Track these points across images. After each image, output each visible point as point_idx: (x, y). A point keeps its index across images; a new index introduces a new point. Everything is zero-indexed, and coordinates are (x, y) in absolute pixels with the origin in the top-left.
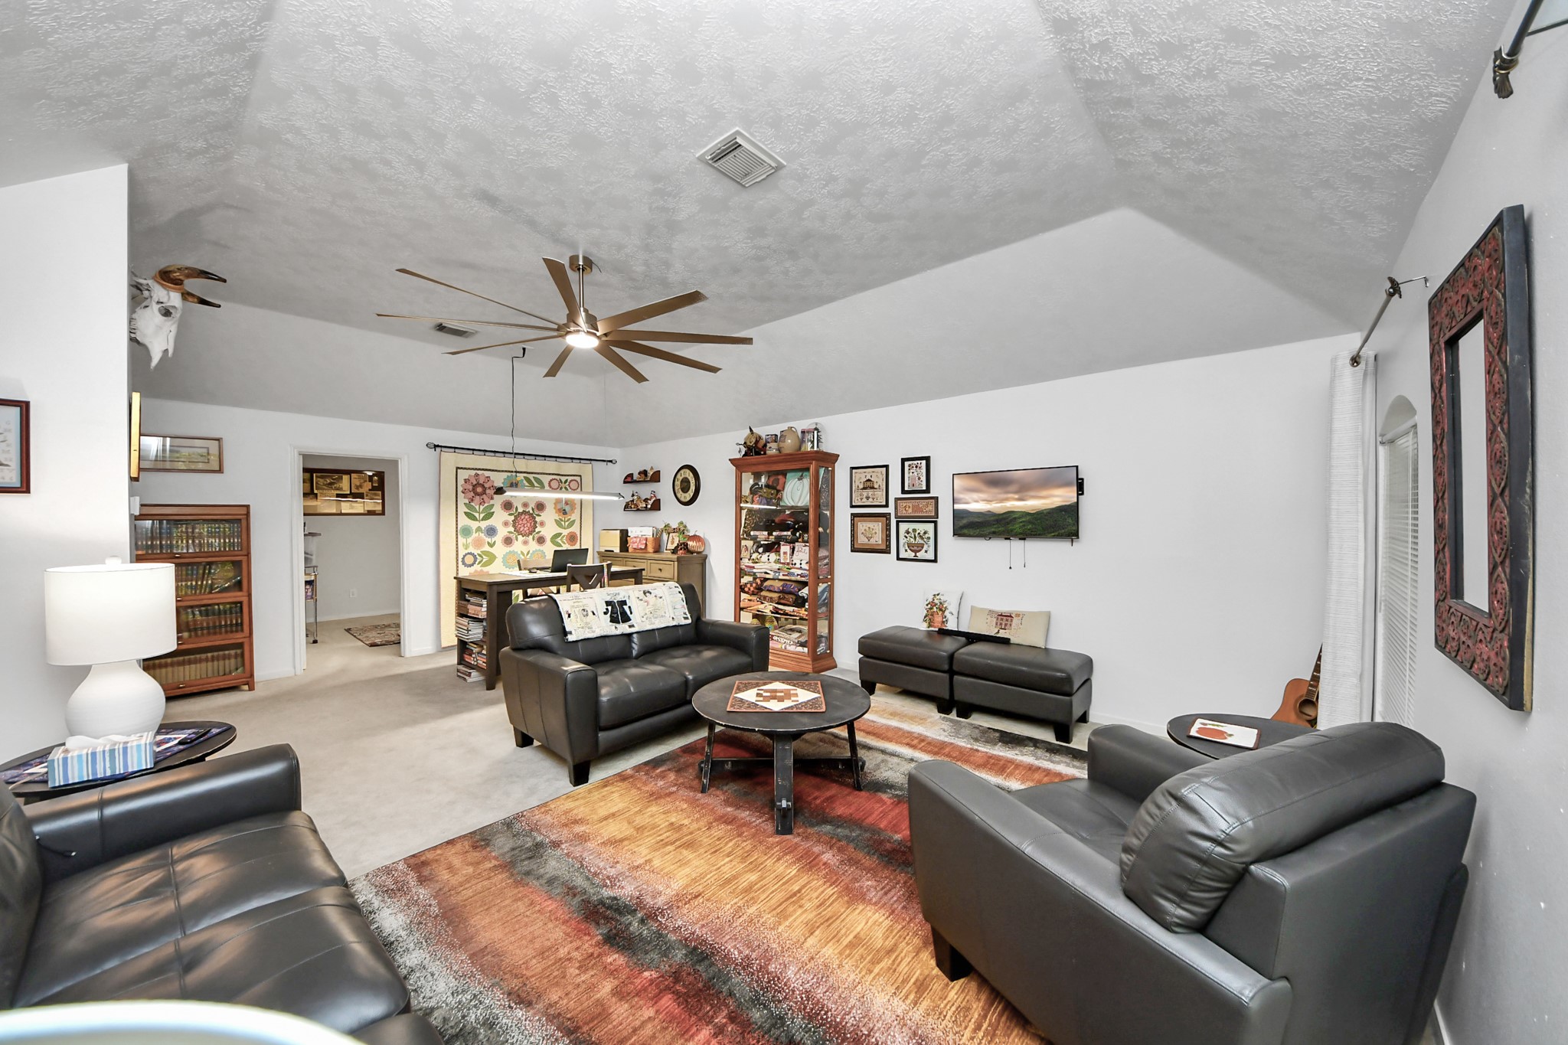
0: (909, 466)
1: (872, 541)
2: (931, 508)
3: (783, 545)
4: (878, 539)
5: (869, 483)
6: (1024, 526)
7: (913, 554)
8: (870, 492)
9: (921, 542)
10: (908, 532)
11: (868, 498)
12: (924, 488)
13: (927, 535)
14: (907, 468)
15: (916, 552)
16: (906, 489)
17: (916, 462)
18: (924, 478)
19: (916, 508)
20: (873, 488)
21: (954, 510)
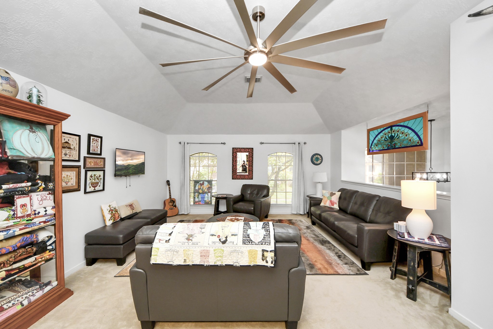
0: (93, 139)
1: (69, 184)
2: (102, 163)
3: (17, 198)
4: (73, 183)
5: (66, 145)
6: (132, 170)
7: (93, 188)
8: (68, 151)
9: (98, 181)
10: (91, 176)
11: (66, 154)
12: (99, 153)
13: (100, 177)
14: (91, 140)
15: (95, 187)
16: (91, 152)
17: (96, 138)
18: (99, 147)
19: (96, 163)
20: (70, 148)
21: (116, 165)
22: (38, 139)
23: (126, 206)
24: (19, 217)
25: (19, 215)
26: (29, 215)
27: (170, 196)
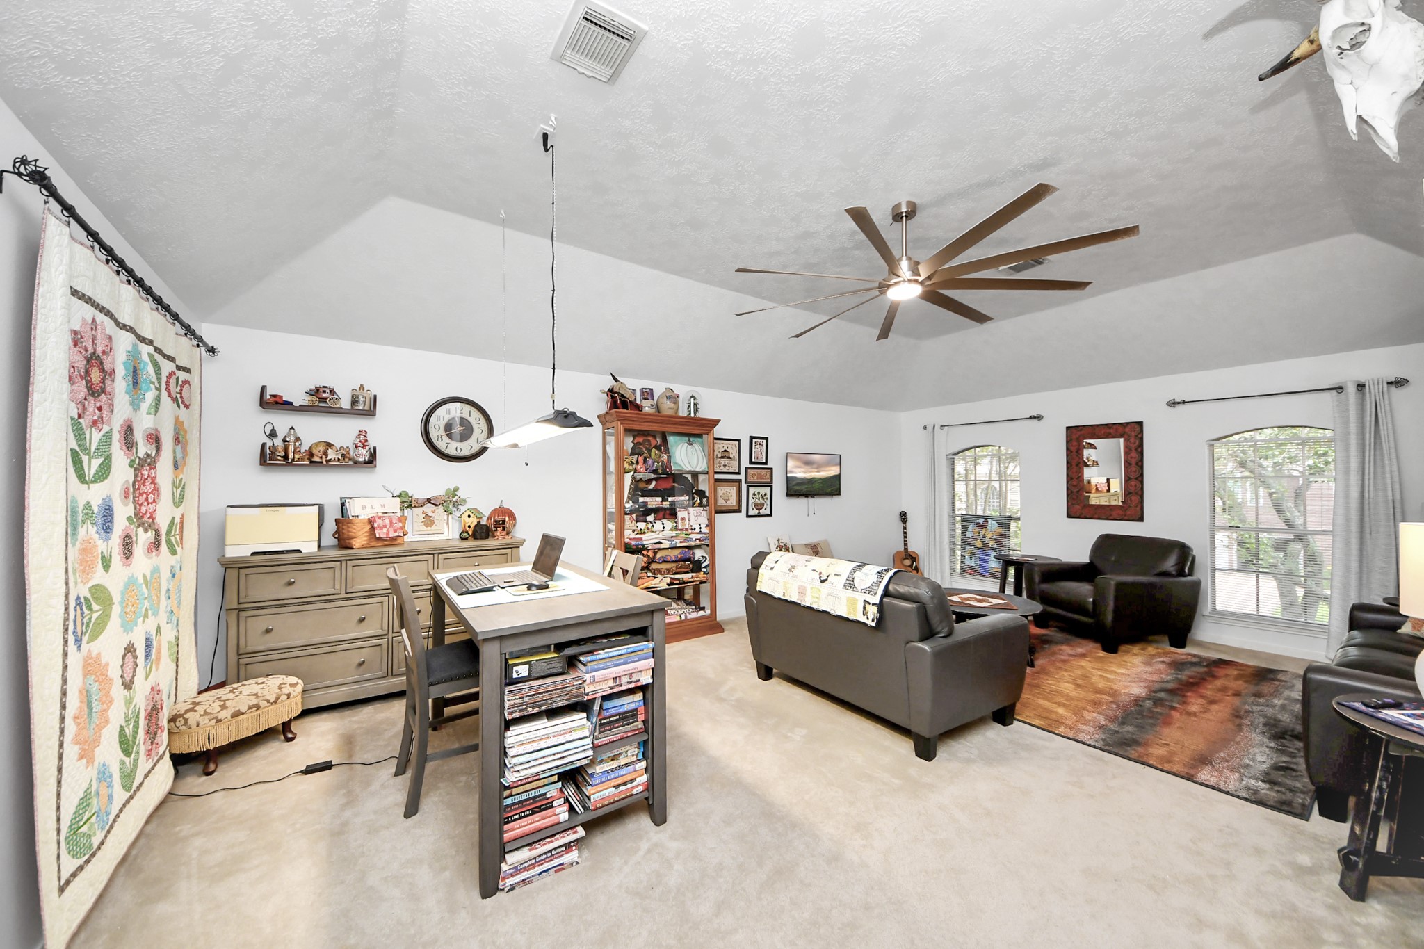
0: (755, 443)
1: (729, 503)
2: (769, 476)
3: (679, 511)
4: (732, 502)
5: (725, 454)
7: (758, 511)
8: (726, 461)
9: (763, 502)
10: (754, 495)
11: (725, 466)
12: (764, 461)
13: (766, 496)
14: (754, 444)
15: (759, 509)
16: (753, 460)
17: (759, 441)
18: (764, 453)
19: (760, 476)
20: (729, 458)
21: (787, 477)
22: (694, 452)
23: (806, 545)
24: (680, 530)
25: (680, 527)
26: (687, 530)
27: (906, 545)
